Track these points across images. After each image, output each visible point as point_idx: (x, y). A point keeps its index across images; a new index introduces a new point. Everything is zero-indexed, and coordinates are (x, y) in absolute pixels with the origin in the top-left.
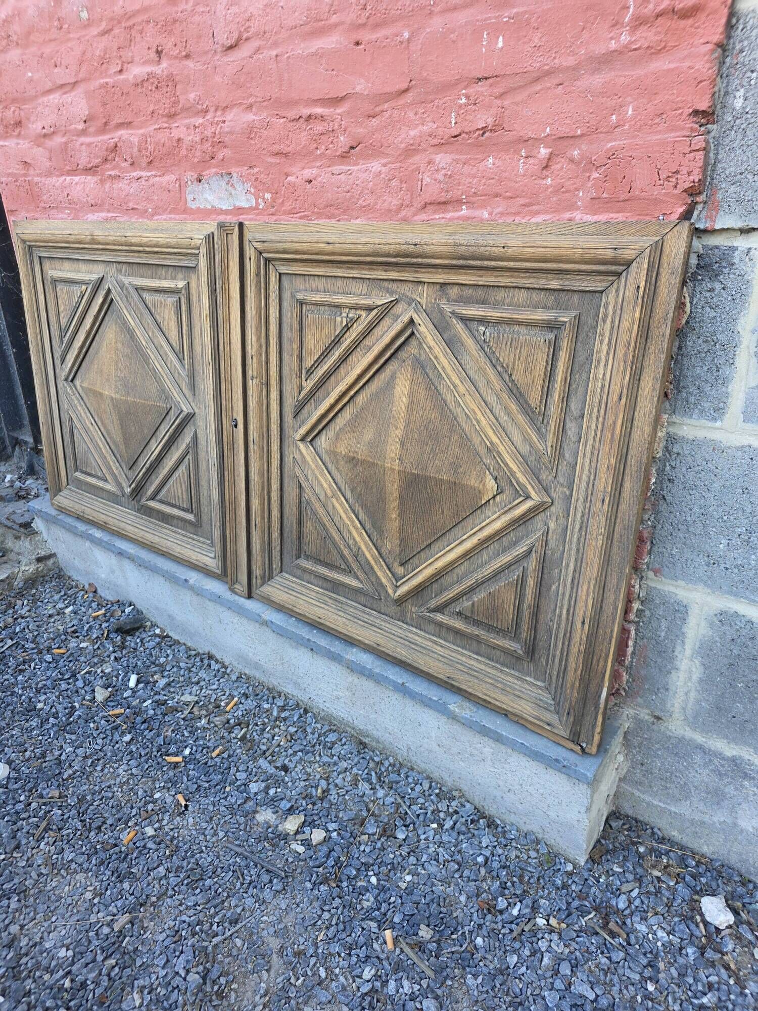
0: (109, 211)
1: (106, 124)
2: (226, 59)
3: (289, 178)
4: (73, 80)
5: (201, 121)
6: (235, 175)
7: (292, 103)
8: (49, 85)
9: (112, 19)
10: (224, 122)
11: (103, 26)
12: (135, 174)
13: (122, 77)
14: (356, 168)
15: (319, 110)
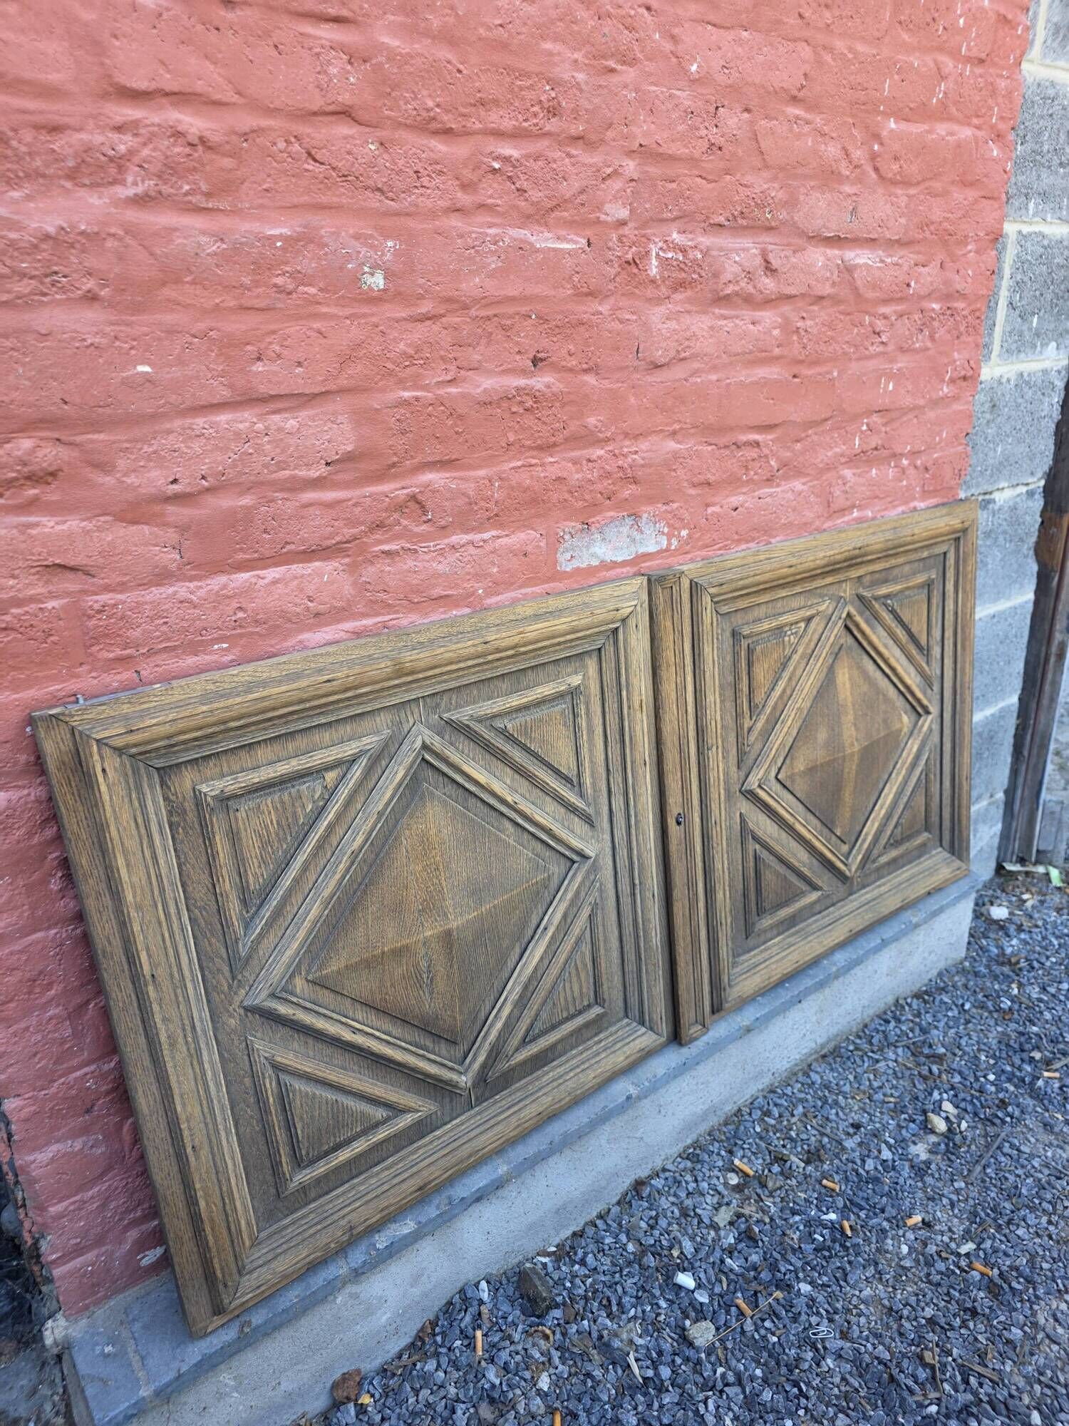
0: (364, 615)
1: (393, 465)
2: (650, 379)
3: (710, 510)
4: (317, 390)
5: (600, 452)
6: (645, 515)
7: (722, 429)
8: (225, 394)
9: (449, 300)
10: (636, 452)
11: (425, 307)
12: (455, 539)
13: (453, 390)
14: (778, 489)
15: (757, 437)
